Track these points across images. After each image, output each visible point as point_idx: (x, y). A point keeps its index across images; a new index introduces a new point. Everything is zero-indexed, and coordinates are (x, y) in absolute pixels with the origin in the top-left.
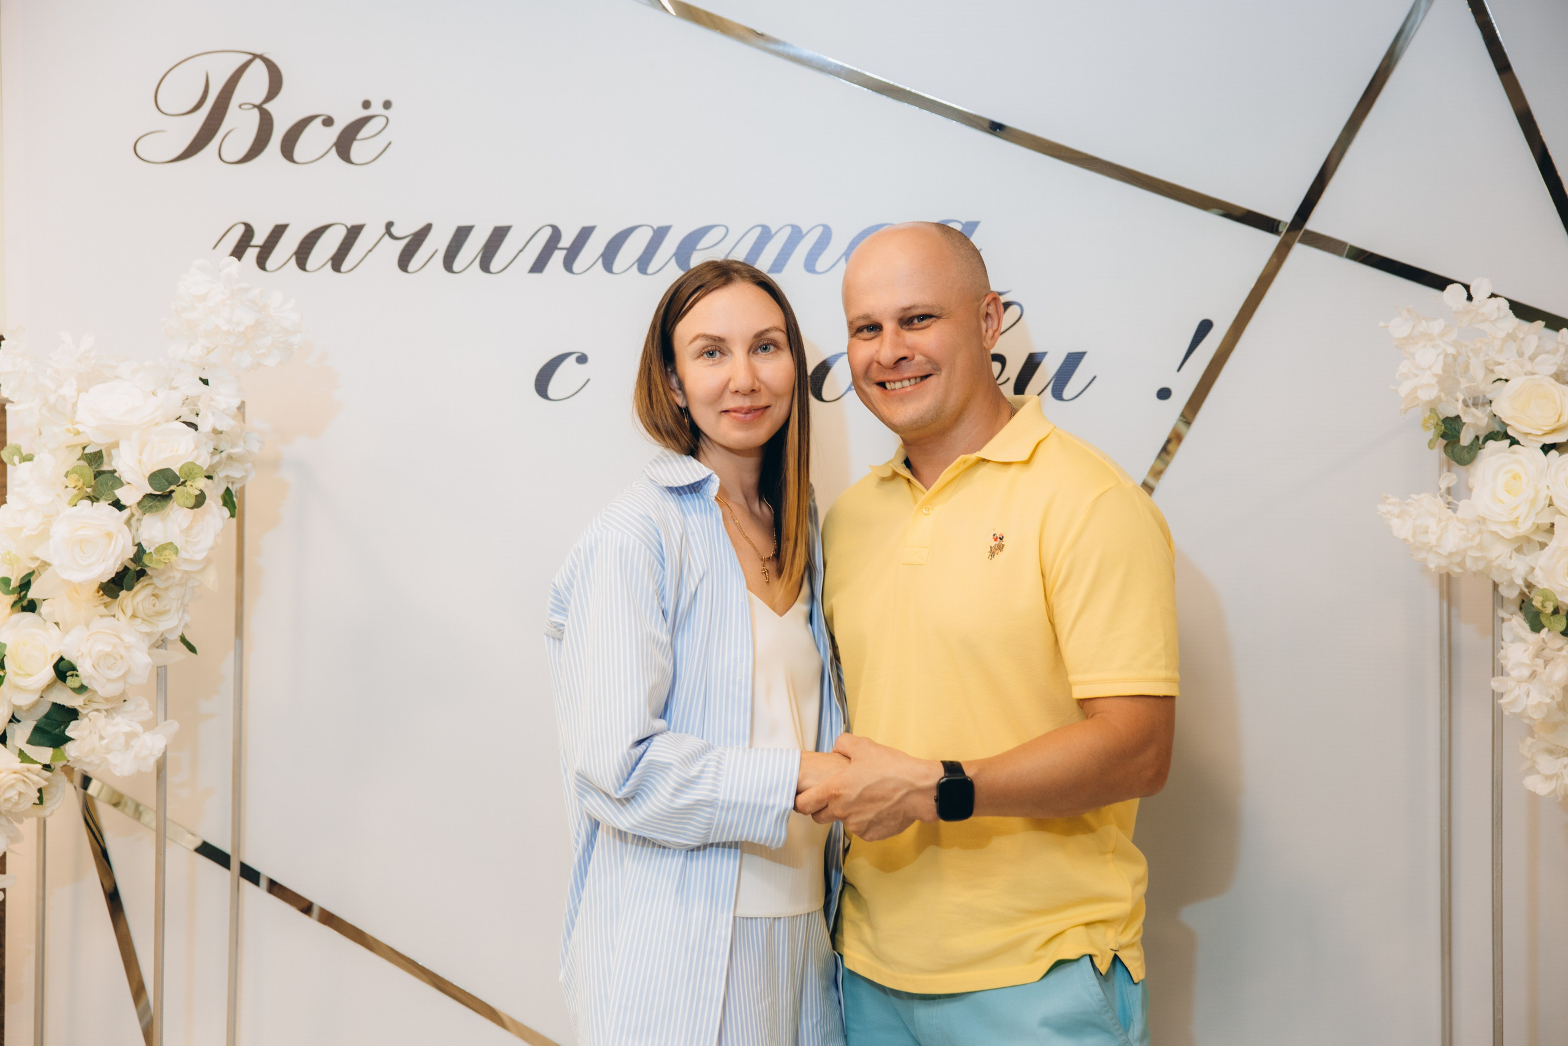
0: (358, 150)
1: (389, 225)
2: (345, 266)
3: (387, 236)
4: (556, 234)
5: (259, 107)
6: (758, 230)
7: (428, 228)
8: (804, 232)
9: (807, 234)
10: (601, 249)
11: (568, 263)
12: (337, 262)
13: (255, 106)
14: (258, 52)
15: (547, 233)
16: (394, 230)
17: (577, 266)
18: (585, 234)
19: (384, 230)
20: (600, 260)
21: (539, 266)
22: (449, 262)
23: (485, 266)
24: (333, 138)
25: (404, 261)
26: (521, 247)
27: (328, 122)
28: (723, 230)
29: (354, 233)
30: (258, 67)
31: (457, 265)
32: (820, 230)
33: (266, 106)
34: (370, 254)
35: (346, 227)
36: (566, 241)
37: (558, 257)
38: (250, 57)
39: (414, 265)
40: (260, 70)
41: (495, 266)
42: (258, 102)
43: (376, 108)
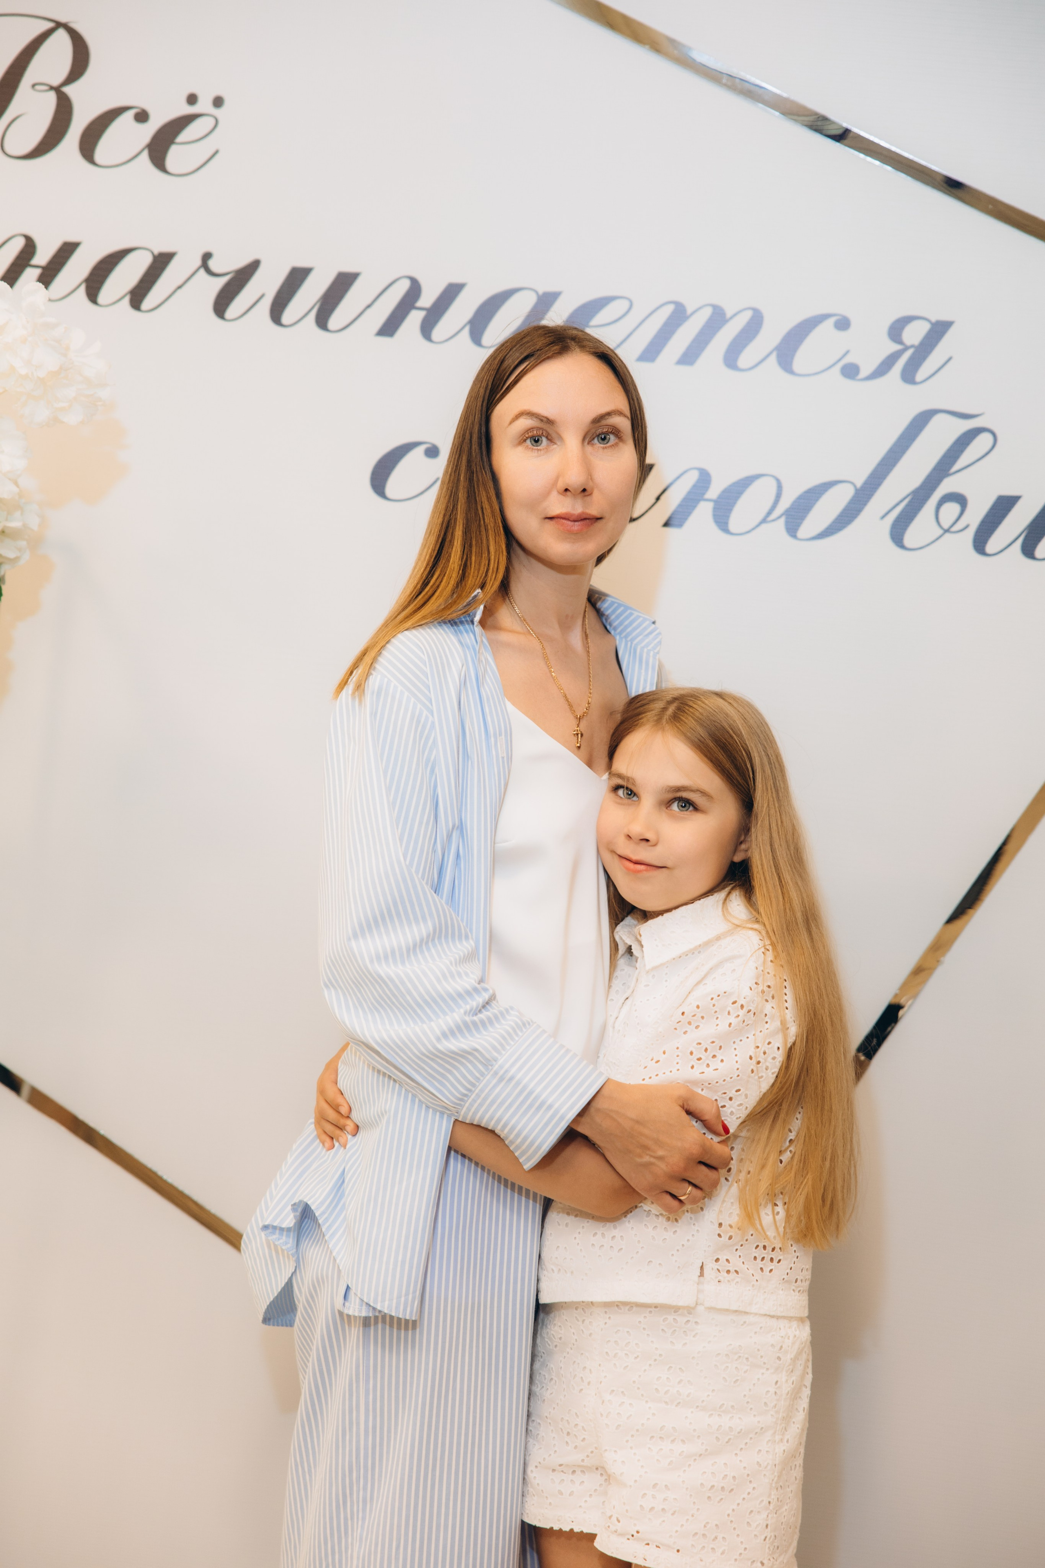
0: (175, 156)
1: (207, 257)
2: (146, 304)
3: (202, 271)
4: (415, 290)
5: (57, 90)
6: (670, 308)
7: (254, 266)
8: (729, 315)
9: (731, 318)
10: (469, 314)
11: (427, 329)
12: (137, 296)
13: (51, 88)
14: (63, 20)
15: (404, 286)
16: (212, 264)
17: (438, 333)
18: (451, 293)
19: (198, 262)
20: (467, 329)
21: (389, 328)
22: (277, 311)
23: (322, 321)
24: (147, 139)
25: (221, 306)
26: (368, 302)
27: (142, 117)
28: (625, 304)
29: (161, 261)
30: (61, 38)
31: (288, 316)
32: (749, 314)
33: (67, 90)
34: (179, 291)
35: (153, 253)
36: (427, 300)
37: (415, 318)
38: (51, 25)
39: (232, 311)
40: (61, 42)
41: (334, 322)
42: (56, 82)
43: (204, 105)
